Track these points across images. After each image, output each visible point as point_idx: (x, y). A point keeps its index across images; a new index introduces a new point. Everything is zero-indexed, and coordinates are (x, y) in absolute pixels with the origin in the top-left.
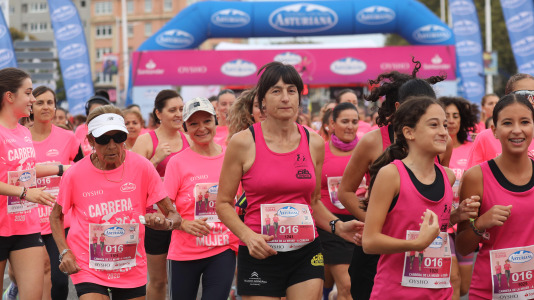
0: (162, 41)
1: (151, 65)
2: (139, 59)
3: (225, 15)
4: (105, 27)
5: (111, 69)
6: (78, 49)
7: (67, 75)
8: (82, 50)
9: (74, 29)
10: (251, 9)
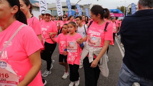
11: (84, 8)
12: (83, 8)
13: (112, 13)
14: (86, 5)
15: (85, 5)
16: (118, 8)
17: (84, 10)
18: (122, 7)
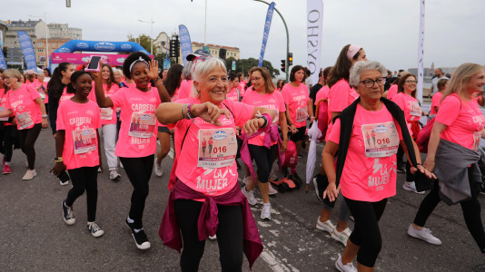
0: (60, 51)
1: (58, 57)
2: (53, 55)
3: (80, 45)
4: (41, 50)
5: (43, 60)
6: (32, 57)
7: (26, 59)
8: (33, 57)
9: (30, 50)
10: (89, 42)
11: (14, 34)
12: (8, 33)
13: (115, 53)
14: (20, 22)
15: (13, 23)
16: (133, 40)
17: (12, 40)
18: (141, 38)
